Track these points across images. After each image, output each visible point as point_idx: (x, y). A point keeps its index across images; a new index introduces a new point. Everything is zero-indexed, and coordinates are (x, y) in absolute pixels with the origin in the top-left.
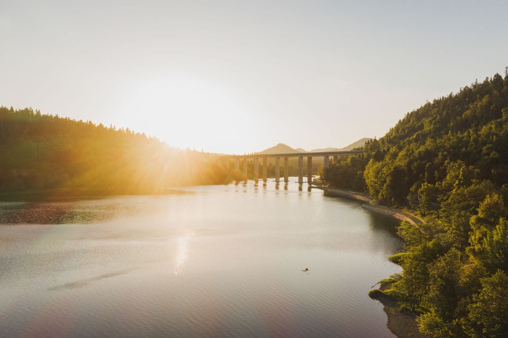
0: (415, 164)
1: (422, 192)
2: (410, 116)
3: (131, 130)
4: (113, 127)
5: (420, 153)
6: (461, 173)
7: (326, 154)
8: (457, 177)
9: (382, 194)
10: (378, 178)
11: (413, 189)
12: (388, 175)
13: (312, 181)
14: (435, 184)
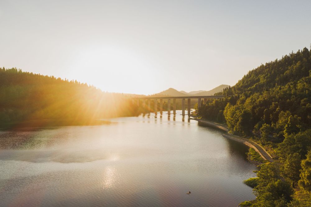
0: (257, 109)
1: (263, 130)
2: (251, 73)
3: (78, 81)
4: (67, 80)
5: (260, 102)
6: (289, 120)
7: (199, 97)
8: (286, 122)
9: (236, 128)
10: (233, 118)
11: (256, 126)
12: (240, 116)
13: (191, 114)
14: (271, 125)
